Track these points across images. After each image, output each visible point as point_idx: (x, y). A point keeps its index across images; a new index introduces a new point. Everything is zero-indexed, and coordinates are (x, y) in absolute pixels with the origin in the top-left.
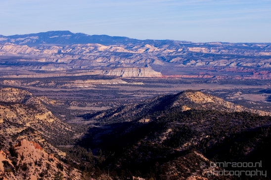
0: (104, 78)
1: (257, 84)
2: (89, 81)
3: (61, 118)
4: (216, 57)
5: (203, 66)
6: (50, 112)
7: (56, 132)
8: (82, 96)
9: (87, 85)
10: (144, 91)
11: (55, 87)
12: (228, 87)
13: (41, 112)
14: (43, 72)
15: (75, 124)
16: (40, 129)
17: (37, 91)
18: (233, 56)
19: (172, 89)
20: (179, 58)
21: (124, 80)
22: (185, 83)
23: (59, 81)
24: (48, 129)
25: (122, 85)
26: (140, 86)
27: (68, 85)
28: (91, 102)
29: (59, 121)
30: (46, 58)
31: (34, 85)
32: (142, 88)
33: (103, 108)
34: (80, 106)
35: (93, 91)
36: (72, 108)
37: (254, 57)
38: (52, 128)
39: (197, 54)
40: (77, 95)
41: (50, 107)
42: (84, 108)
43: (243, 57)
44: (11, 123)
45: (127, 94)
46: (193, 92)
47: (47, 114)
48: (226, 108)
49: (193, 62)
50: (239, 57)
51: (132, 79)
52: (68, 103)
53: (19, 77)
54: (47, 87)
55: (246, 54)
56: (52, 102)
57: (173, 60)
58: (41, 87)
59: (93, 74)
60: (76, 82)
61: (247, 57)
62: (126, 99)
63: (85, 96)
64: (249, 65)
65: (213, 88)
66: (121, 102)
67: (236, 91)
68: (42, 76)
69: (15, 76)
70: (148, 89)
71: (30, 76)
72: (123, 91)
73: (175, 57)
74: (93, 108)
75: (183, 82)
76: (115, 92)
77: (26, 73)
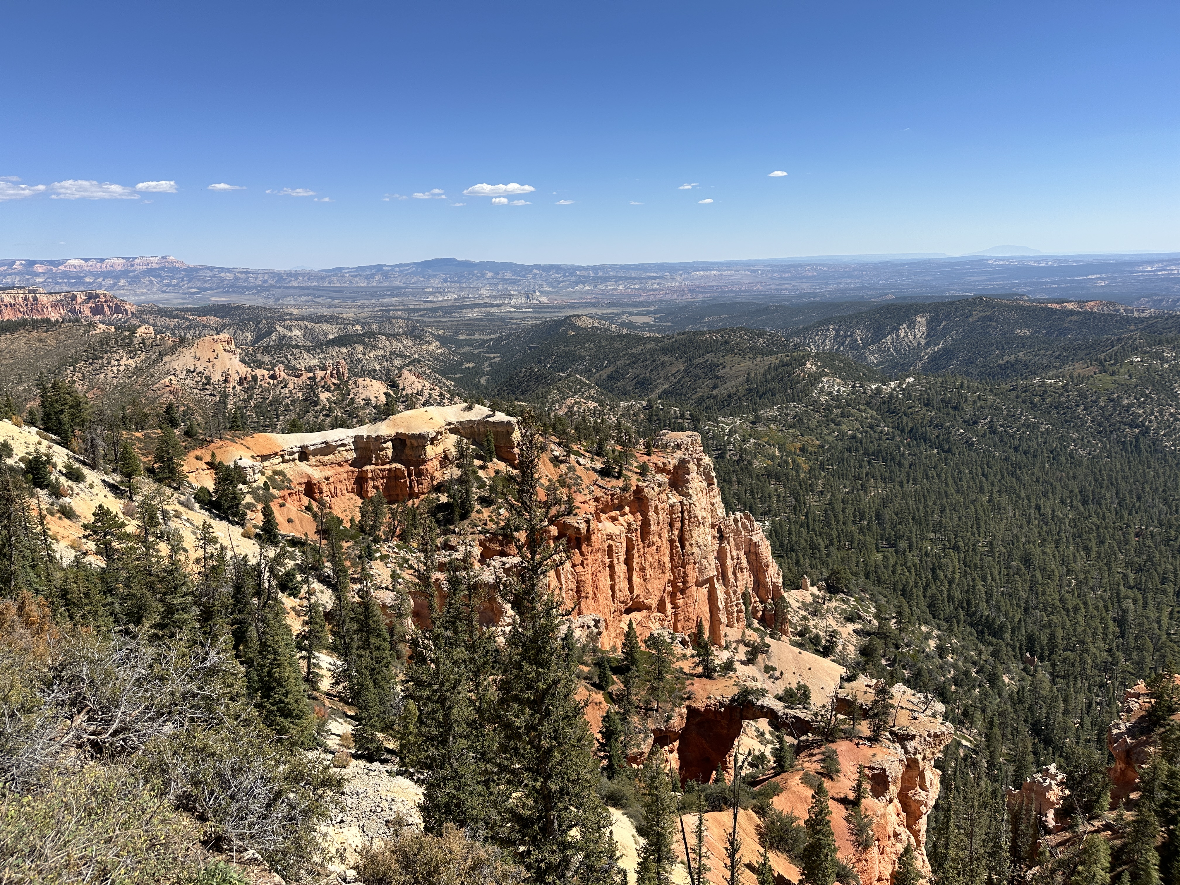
0: (492, 306)
1: (644, 306)
2: (477, 310)
3: (450, 348)
4: (605, 280)
5: (591, 290)
6: (437, 343)
7: (444, 362)
8: (470, 324)
9: (475, 314)
10: (532, 318)
11: (444, 317)
12: (615, 310)
13: (429, 343)
14: (431, 301)
15: (464, 353)
16: (429, 360)
17: (424, 322)
18: (620, 279)
19: (560, 314)
20: (567, 283)
21: (512, 307)
22: (574, 308)
23: (447, 310)
24: (436, 359)
25: (511, 312)
26: (529, 312)
27: (457, 314)
28: (479, 330)
29: (447, 351)
30: (433, 288)
31: (421, 316)
32: (530, 315)
33: (492, 336)
34: (468, 335)
35: (481, 320)
36: (461, 337)
37: (641, 279)
38: (440, 358)
39: (584, 277)
40: (466, 325)
41: (438, 338)
42: (473, 337)
43: (631, 278)
44: (398, 355)
45: (515, 321)
46: (579, 316)
47: (434, 344)
48: (611, 331)
49: (581, 286)
50: (626, 279)
51: (521, 306)
52: (457, 333)
53: (406, 307)
54: (435, 317)
55: (633, 275)
56: (440, 332)
57: (561, 285)
58: (429, 317)
59: (481, 302)
60: (464, 311)
61: (634, 279)
62: (514, 326)
63: (473, 326)
64: (636, 286)
65: (600, 312)
66: (510, 329)
67: (623, 313)
68: (430, 305)
69: (402, 307)
70: (537, 315)
71: (418, 307)
72: (512, 318)
73: (564, 281)
74: (481, 337)
75: (571, 306)
76: (503, 319)
77: (413, 303)
